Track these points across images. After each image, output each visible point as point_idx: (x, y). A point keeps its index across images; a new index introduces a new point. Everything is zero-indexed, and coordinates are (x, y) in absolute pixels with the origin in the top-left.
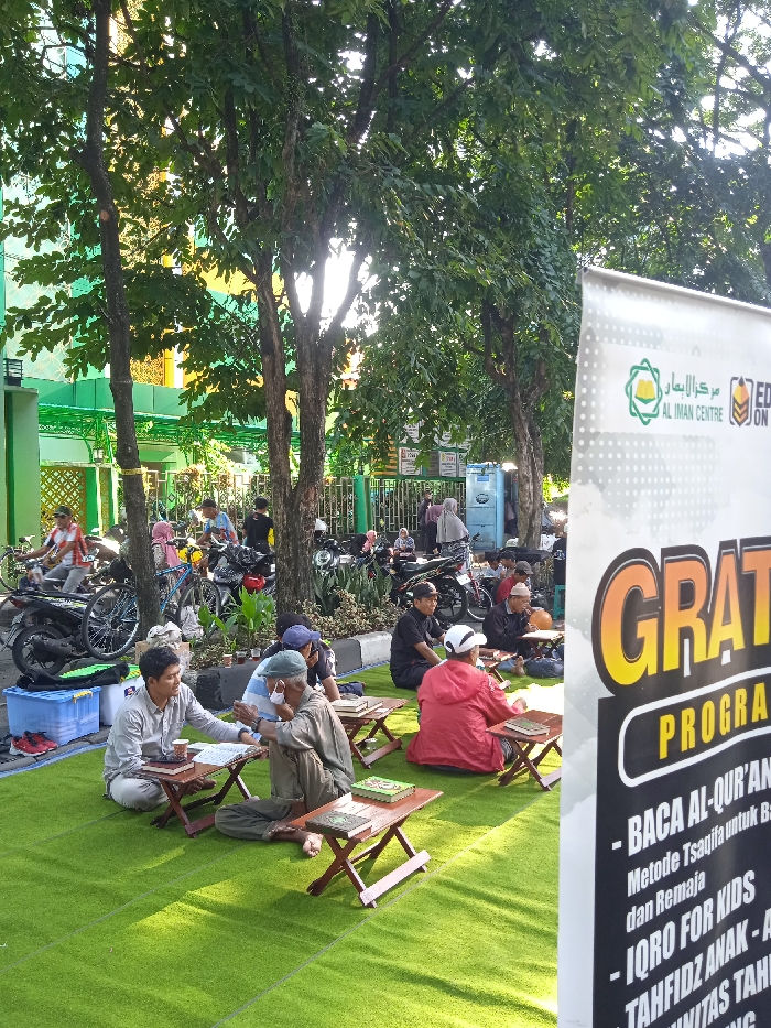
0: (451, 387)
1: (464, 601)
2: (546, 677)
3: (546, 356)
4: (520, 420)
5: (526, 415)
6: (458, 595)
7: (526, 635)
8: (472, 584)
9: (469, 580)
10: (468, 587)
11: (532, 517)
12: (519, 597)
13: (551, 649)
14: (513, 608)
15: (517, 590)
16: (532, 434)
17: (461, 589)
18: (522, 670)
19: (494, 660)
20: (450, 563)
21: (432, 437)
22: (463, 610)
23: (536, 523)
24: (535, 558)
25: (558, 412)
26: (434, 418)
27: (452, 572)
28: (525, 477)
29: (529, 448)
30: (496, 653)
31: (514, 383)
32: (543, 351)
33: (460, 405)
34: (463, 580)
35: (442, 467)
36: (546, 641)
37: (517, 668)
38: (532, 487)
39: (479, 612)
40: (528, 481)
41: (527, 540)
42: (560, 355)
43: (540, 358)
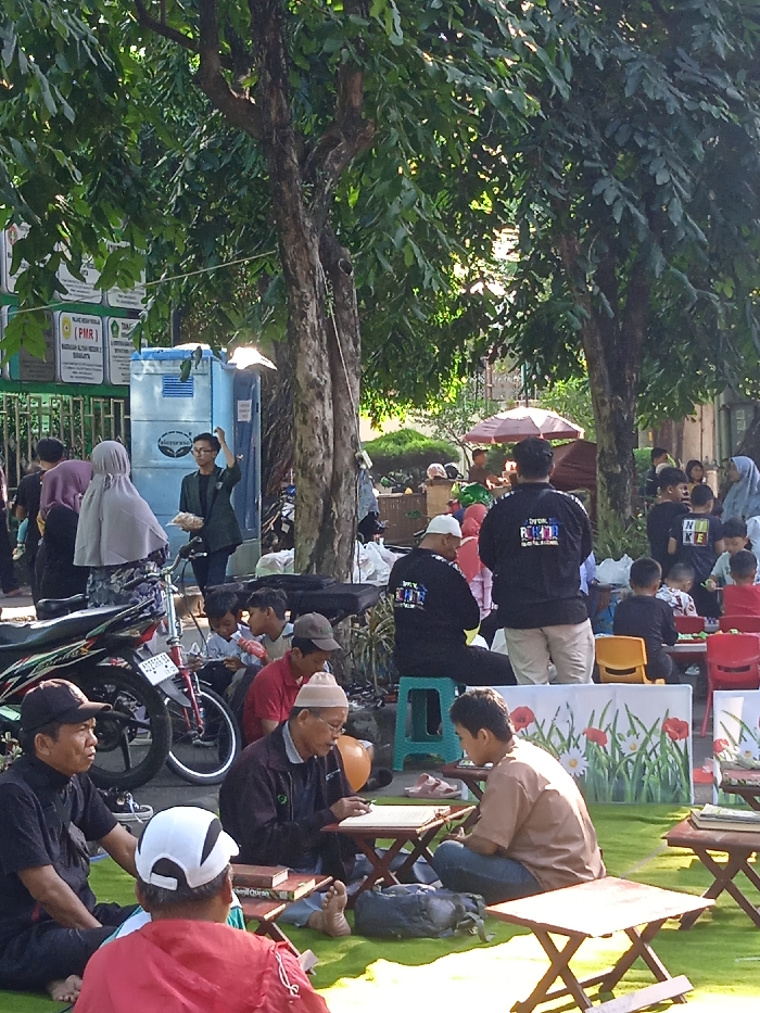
0: (103, 130)
1: (157, 729)
2: (409, 936)
3: (364, 53)
4: (300, 229)
5: (315, 215)
6: (139, 715)
7: (349, 822)
8: (179, 680)
9: (173, 670)
10: (172, 690)
11: (332, 493)
12: (315, 711)
13: (412, 858)
14: (305, 746)
15: (312, 694)
16: (329, 266)
17: (149, 694)
18: (342, 921)
19: (275, 898)
20: (121, 625)
21: (50, 272)
22: (157, 752)
23: (344, 508)
24: (344, 603)
25: (395, 209)
26: (57, 216)
27: (128, 648)
28: (313, 384)
29: (322, 306)
30: (280, 878)
31: (282, 125)
32: (355, 41)
33: (128, 181)
34: (158, 670)
35: (64, 356)
36: (401, 835)
37: (330, 917)
38: (329, 413)
39: (200, 756)
40: (320, 397)
41: (317, 557)
42: (402, 53)
43: (351, 62)
